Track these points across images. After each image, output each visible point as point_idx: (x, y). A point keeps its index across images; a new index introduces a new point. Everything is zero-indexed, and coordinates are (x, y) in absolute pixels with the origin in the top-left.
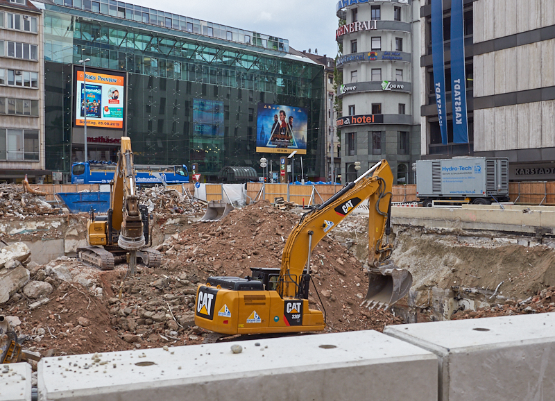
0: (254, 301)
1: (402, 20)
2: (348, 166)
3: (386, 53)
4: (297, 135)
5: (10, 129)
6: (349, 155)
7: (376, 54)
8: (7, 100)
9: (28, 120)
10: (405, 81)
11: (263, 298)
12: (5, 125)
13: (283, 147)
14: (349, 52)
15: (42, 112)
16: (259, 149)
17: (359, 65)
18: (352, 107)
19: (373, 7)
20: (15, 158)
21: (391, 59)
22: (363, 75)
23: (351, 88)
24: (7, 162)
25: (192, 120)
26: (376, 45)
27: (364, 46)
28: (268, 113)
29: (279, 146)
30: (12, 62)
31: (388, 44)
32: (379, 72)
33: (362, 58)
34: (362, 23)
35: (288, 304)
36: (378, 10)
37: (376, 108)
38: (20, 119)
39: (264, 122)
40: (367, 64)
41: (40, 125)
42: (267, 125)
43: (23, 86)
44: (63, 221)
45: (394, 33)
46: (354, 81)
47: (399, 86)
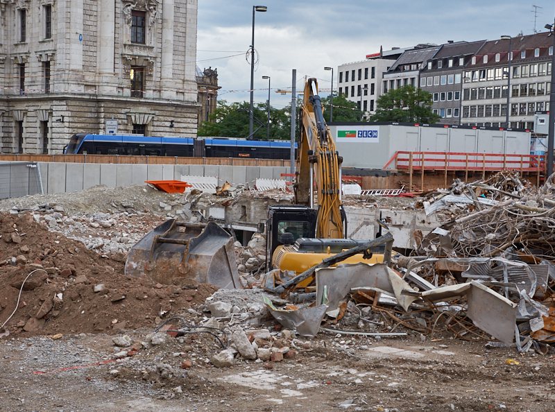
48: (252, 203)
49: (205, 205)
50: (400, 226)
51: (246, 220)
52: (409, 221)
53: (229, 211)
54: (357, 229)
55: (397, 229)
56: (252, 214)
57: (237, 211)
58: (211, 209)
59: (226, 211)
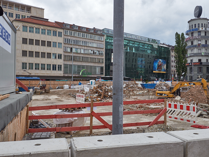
1: (207, 35)
2: (190, 77)
3: (203, 45)
4: (163, 68)
5: (97, 66)
6: (191, 74)
7: (200, 45)
8: (97, 59)
9: (101, 64)
10: (208, 52)
12: (96, 65)
13: (160, 71)
14: (190, 45)
15: (104, 62)
16: (154, 72)
17: (194, 48)
18: (192, 60)
19: (198, 32)
20: (98, 74)
21: (204, 46)
22: (196, 51)
23: (192, 55)
24: (96, 75)
25: (137, 64)
26: (200, 42)
27: (196, 43)
28: (156, 61)
29: (159, 71)
30: (98, 48)
31: (203, 42)
32: (200, 50)
33: (195, 46)
34: (196, 36)
36: (200, 33)
37: (200, 60)
38: (99, 64)
39: (155, 64)
40: (197, 48)
41: (104, 65)
42: (156, 65)
43: (100, 55)
44: (147, 91)
45: (205, 39)
46: (192, 53)
47: (207, 54)
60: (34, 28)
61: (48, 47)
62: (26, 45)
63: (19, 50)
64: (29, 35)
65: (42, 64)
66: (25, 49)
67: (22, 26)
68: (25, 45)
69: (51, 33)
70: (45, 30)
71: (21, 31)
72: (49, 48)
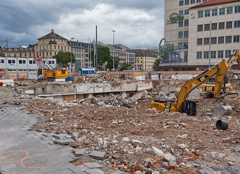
0: (156, 105)
11: (159, 105)
35: (166, 108)
48: (48, 86)
49: (22, 90)
50: (100, 87)
51: (45, 93)
52: (103, 86)
53: (36, 91)
54: (88, 90)
55: (100, 88)
56: (48, 90)
57: (41, 90)
58: (26, 91)
59: (34, 91)
60: (211, 11)
61: (228, 29)
62: (202, 32)
63: (194, 40)
64: (205, 21)
65: (219, 52)
66: (200, 37)
67: (197, 13)
68: (200, 33)
69: (232, 10)
70: (224, 9)
71: (196, 18)
72: (230, 30)
